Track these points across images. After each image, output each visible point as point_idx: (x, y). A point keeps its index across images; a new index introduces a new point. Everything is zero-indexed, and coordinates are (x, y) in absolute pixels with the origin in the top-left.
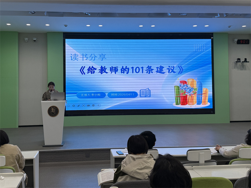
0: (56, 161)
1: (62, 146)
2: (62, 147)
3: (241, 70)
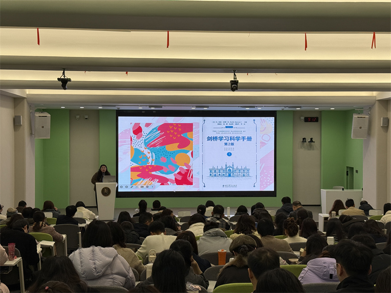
3: (308, 150)
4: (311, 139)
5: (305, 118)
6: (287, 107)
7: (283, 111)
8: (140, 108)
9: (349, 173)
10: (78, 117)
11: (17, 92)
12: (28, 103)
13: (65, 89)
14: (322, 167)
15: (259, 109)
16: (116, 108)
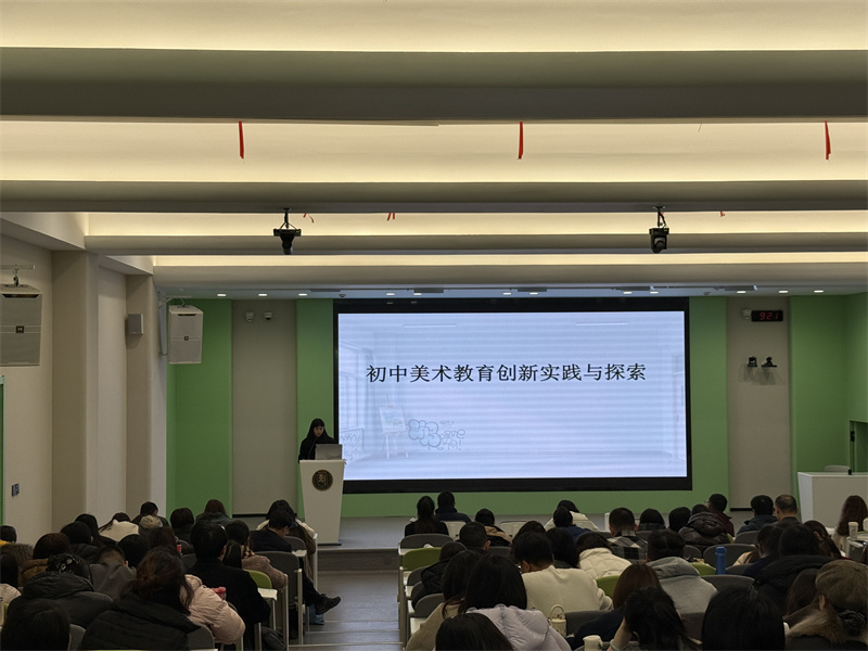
3: (761, 384)
4: (769, 359)
5: (753, 313)
6: (721, 287)
7: (706, 298)
8: (390, 294)
9: (856, 435)
10: (250, 315)
11: (136, 262)
12: (155, 286)
13: (287, 252)
14: (794, 423)
15: (654, 293)
16: (336, 295)
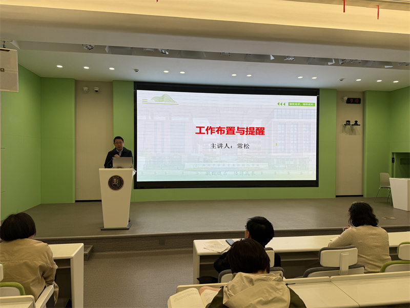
0: (119, 251)
1: (128, 229)
2: (127, 231)
3: (350, 134)
4: (356, 122)
5: (348, 99)
10: (86, 89)
